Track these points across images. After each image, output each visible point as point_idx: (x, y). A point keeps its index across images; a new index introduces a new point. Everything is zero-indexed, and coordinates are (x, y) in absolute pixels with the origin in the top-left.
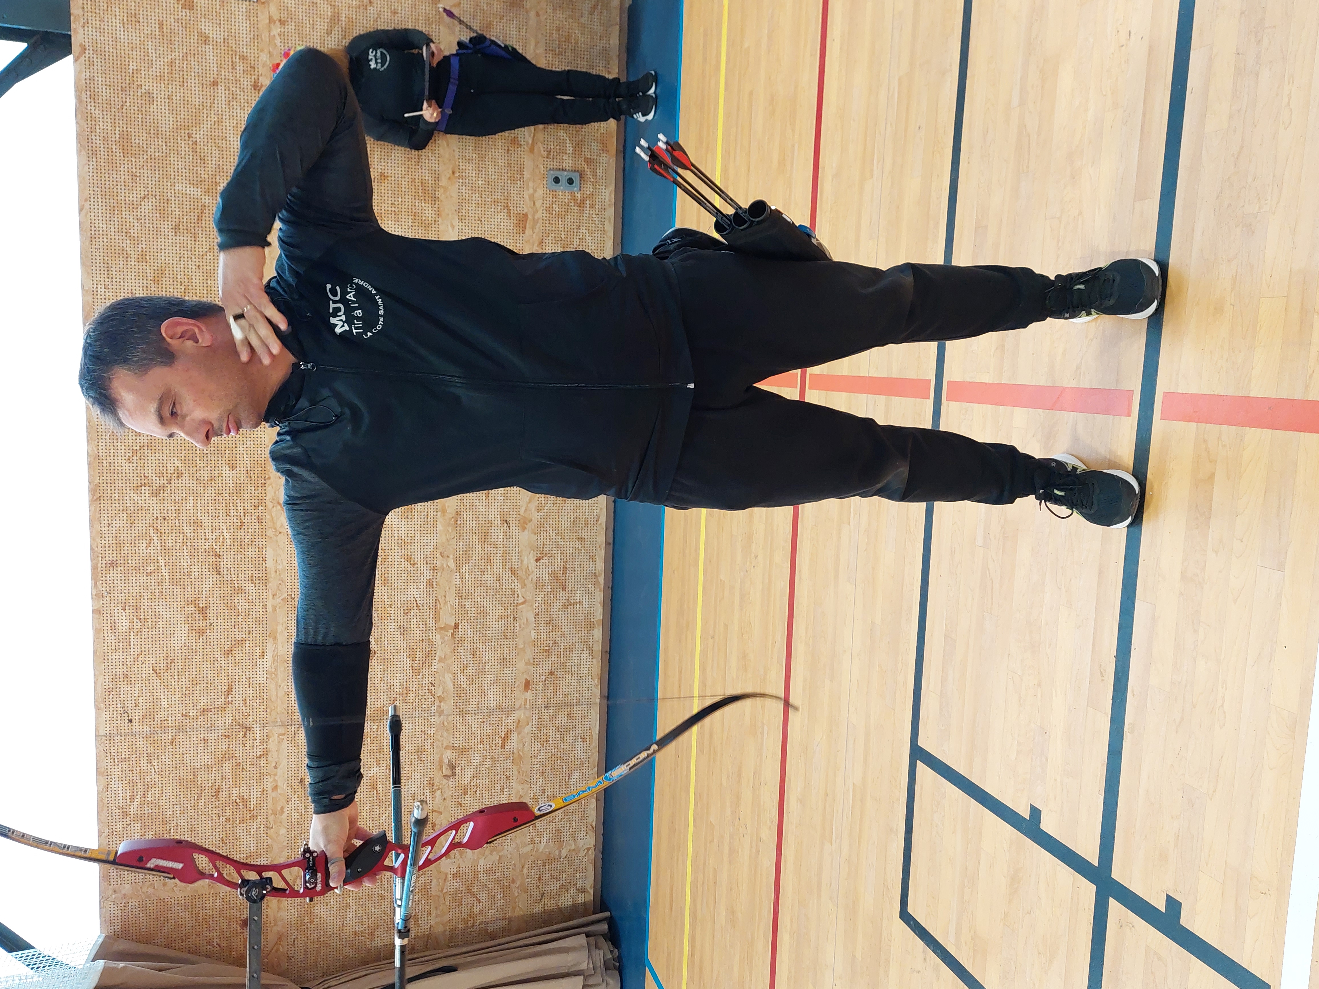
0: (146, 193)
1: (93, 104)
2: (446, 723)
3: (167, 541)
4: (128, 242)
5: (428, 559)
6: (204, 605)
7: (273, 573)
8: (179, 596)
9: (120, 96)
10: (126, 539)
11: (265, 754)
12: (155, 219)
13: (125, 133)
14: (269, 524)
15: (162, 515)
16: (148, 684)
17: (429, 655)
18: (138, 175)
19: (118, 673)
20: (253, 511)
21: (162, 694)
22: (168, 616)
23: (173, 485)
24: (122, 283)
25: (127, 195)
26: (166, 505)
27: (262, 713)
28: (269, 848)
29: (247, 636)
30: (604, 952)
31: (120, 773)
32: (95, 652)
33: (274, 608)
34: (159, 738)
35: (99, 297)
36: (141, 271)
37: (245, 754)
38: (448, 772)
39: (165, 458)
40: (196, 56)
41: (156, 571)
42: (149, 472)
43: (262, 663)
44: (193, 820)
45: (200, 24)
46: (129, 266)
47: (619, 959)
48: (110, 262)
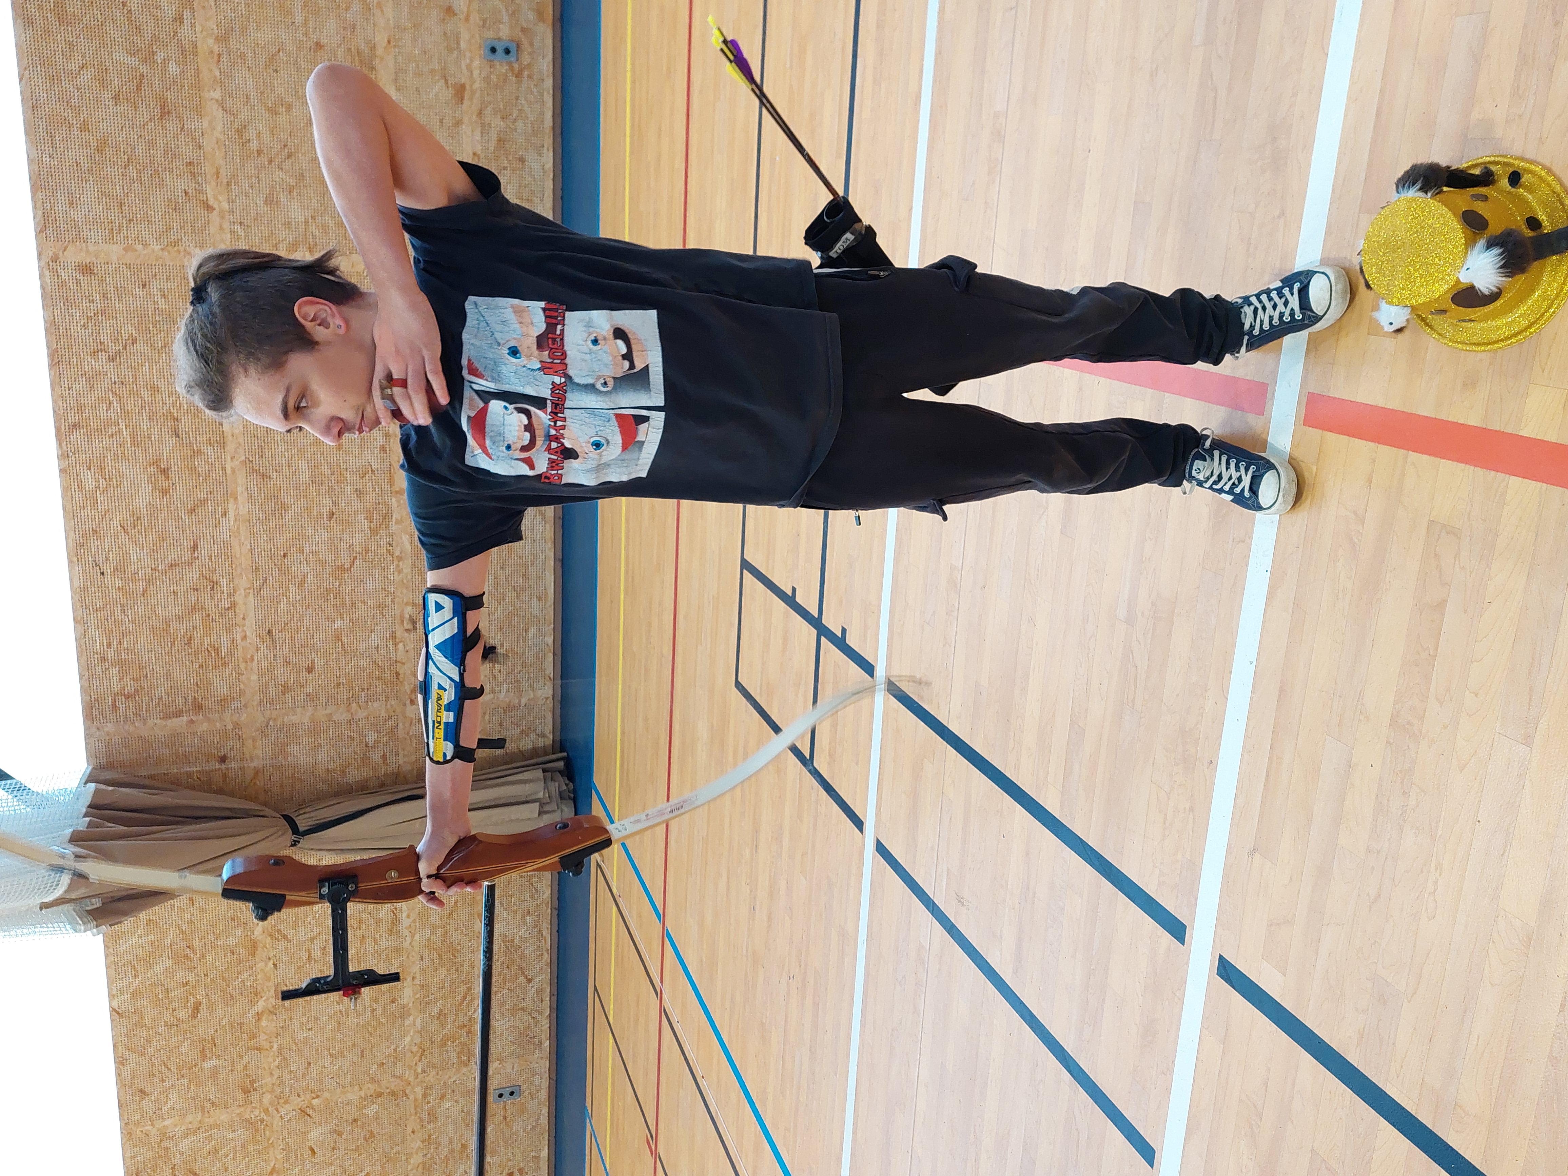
0: (83, 62)
2: (405, 581)
3: (126, 405)
4: (69, 111)
6: (166, 466)
7: (230, 436)
10: (86, 402)
11: (233, 606)
15: (120, 379)
16: (117, 540)
17: (386, 517)
18: (74, 43)
19: (88, 529)
21: (132, 549)
23: (128, 350)
24: (66, 153)
26: (123, 370)
27: (227, 568)
28: (242, 693)
29: (210, 496)
30: (559, 784)
32: (64, 509)
33: (234, 469)
34: (131, 590)
36: (84, 140)
37: (214, 606)
39: (119, 325)
41: (118, 433)
42: (104, 339)
47: (574, 791)
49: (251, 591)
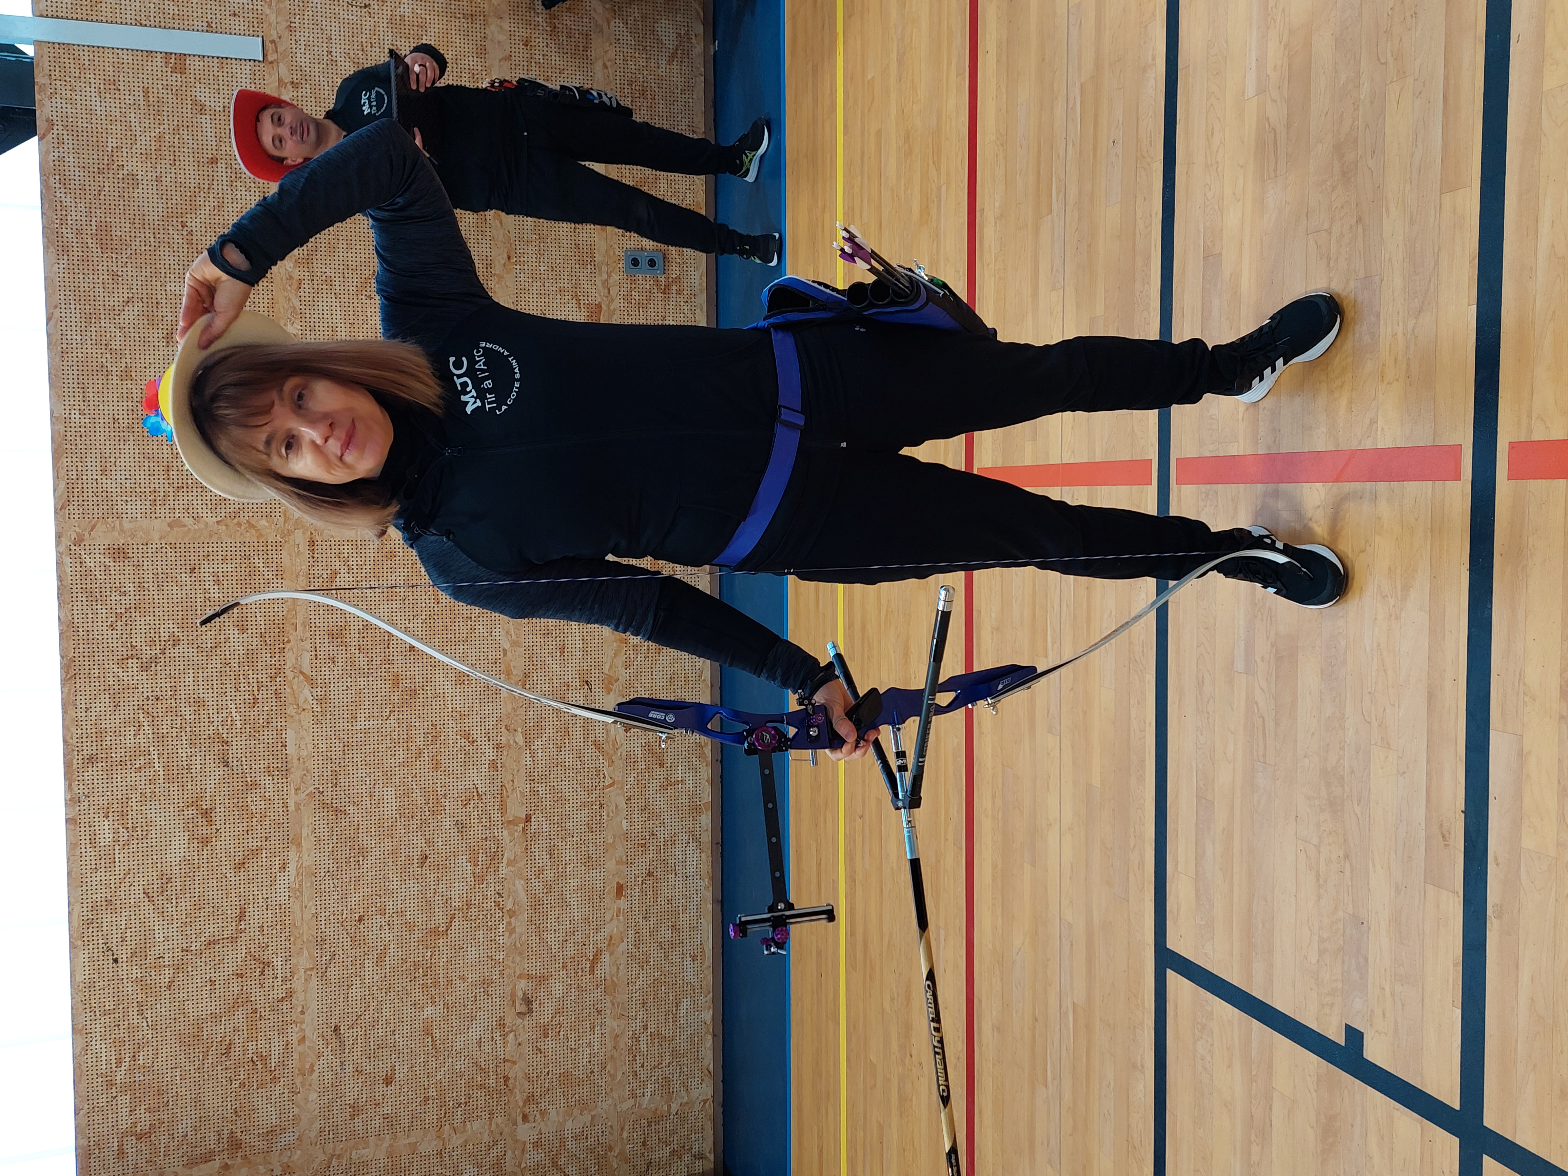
0: (130, 295)
1: (63, 190)
2: (518, 945)
3: (160, 727)
4: (109, 356)
5: (491, 735)
6: (208, 807)
7: (295, 761)
8: (176, 797)
9: (97, 179)
10: (108, 726)
11: (289, 995)
12: (141, 326)
13: (104, 224)
14: (290, 699)
15: (154, 694)
16: (137, 912)
17: (495, 857)
18: (120, 274)
19: (99, 899)
20: (269, 684)
21: (156, 923)
22: (163, 823)
23: (167, 655)
24: (101, 407)
25: (107, 299)
26: (159, 681)
27: (283, 943)
28: (296, 1119)
29: (264, 843)
31: (103, 1030)
32: (69, 874)
33: (297, 806)
34: (153, 982)
35: (73, 425)
36: (125, 391)
37: (262, 998)
38: (523, 1008)
39: (157, 622)
40: (190, 129)
41: (147, 766)
42: (137, 641)
43: (282, 878)
44: (197, 1087)
45: (194, 90)
46: (110, 386)
48: (86, 382)
49: (314, 973)
